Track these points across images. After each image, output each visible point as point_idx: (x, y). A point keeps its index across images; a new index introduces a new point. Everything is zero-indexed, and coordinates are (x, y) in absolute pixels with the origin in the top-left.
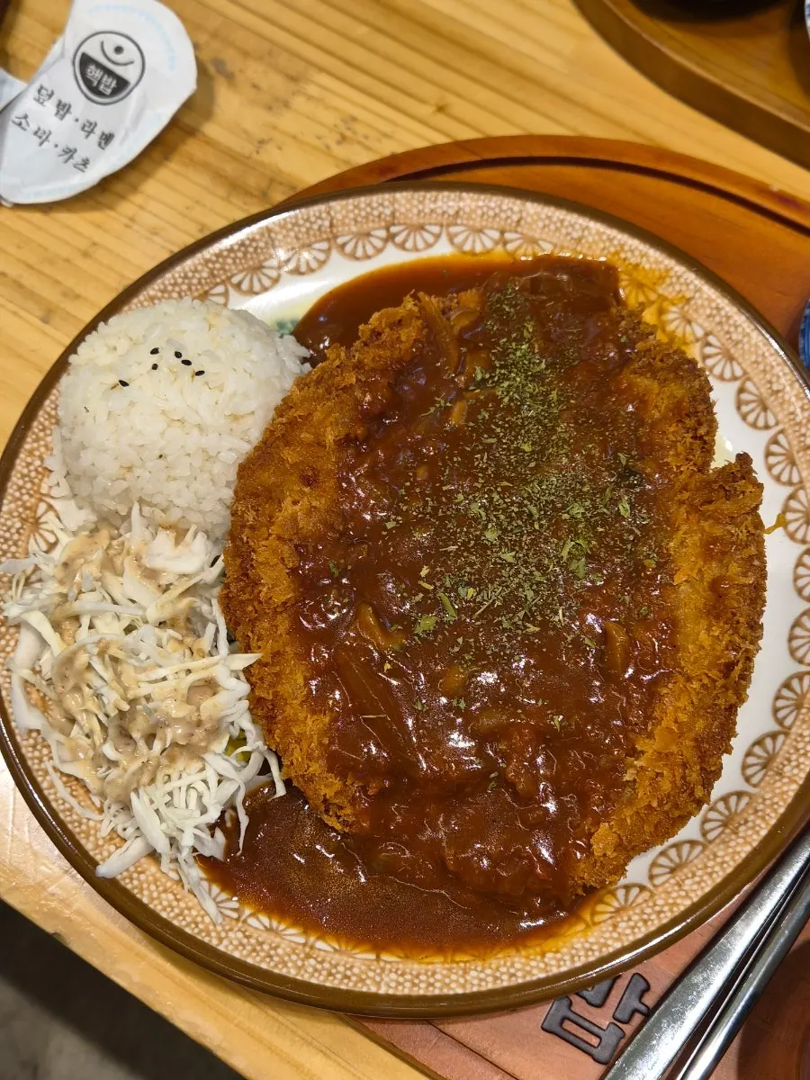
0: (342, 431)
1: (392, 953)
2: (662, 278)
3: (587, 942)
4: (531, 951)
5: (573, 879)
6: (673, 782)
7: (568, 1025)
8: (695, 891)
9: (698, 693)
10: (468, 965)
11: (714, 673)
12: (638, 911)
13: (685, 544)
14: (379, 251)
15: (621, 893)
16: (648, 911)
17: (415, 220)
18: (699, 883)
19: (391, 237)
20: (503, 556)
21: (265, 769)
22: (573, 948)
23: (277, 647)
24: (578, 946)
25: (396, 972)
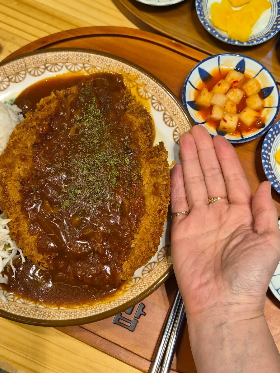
0: (33, 142)
1: (63, 306)
2: (137, 78)
3: (123, 297)
4: (107, 302)
5: (118, 278)
6: (145, 248)
7: (121, 321)
8: (155, 278)
9: (152, 219)
10: (87, 308)
11: (156, 213)
12: (138, 286)
13: (145, 171)
14: (43, 73)
15: (133, 280)
16: (142, 285)
17: (54, 62)
18: (157, 275)
19: (46, 68)
20: (89, 179)
21: (18, 253)
22: (119, 299)
23: (17, 216)
24: (121, 298)
25: (65, 313)
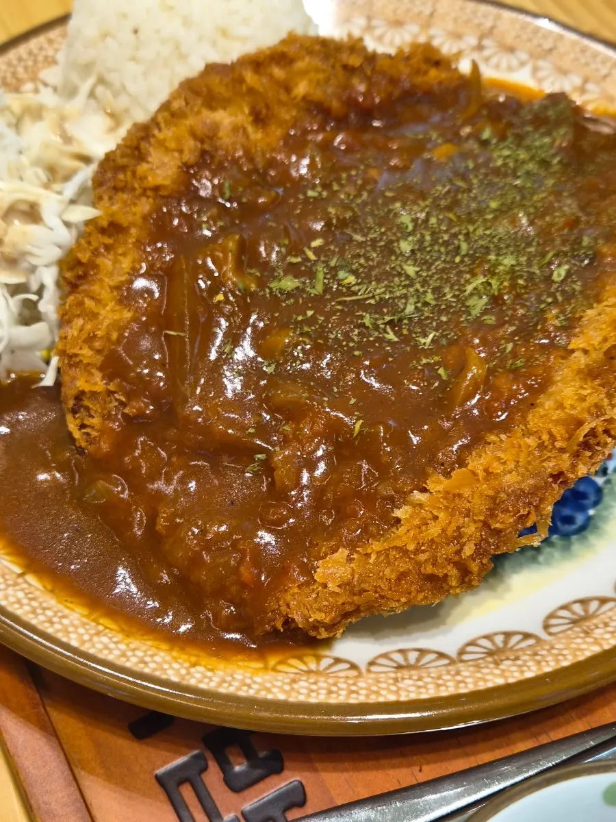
1: (40, 579)
3: (251, 678)
4: (185, 657)
6: (443, 530)
7: (187, 792)
8: (409, 691)
9: (530, 453)
10: (107, 631)
11: (558, 431)
12: (331, 681)
16: (343, 686)
18: (419, 687)
20: (405, 267)
22: (232, 676)
24: (239, 677)
